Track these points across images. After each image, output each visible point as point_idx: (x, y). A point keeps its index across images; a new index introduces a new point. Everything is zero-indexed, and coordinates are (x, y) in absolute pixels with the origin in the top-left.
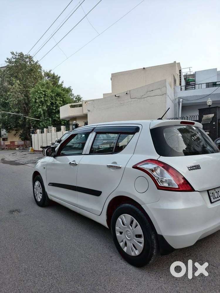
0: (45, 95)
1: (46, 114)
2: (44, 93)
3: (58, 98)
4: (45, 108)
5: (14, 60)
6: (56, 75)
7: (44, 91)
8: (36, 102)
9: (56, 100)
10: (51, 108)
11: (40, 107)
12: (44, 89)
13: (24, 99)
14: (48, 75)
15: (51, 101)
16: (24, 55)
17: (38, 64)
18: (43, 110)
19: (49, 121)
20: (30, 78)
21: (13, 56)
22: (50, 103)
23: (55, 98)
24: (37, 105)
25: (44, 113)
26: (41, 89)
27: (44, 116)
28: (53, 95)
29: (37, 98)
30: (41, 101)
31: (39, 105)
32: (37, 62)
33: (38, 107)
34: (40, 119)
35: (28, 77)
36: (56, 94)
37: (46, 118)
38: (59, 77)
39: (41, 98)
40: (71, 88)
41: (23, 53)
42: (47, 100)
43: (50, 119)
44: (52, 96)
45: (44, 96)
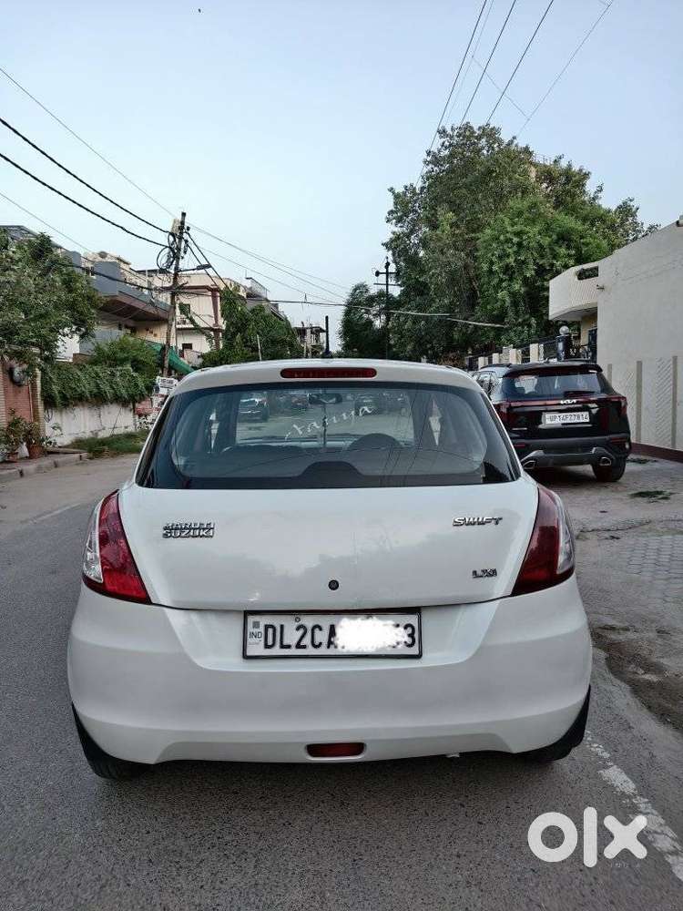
0: (520, 245)
1: (522, 308)
2: (516, 240)
3: (563, 251)
4: (516, 286)
5: (447, 152)
6: (575, 168)
7: (518, 234)
8: (491, 272)
9: (554, 258)
10: (539, 283)
11: (504, 284)
12: (517, 228)
13: (466, 267)
14: (548, 175)
15: (538, 261)
16: (475, 128)
17: (513, 147)
18: (513, 295)
19: (529, 326)
20: (485, 197)
21: (443, 140)
22: (535, 270)
23: (552, 249)
24: (496, 280)
25: (515, 304)
26: (509, 229)
27: (517, 313)
28: (546, 241)
29: (494, 259)
30: (507, 269)
31: (502, 281)
32: (510, 143)
33: (498, 287)
34: (505, 324)
35: (480, 196)
36: (554, 237)
37: (520, 320)
38: (586, 176)
39: (508, 256)
40: (632, 204)
41: (471, 124)
42: (524, 262)
43: (533, 321)
44: (541, 246)
45: (515, 248)
